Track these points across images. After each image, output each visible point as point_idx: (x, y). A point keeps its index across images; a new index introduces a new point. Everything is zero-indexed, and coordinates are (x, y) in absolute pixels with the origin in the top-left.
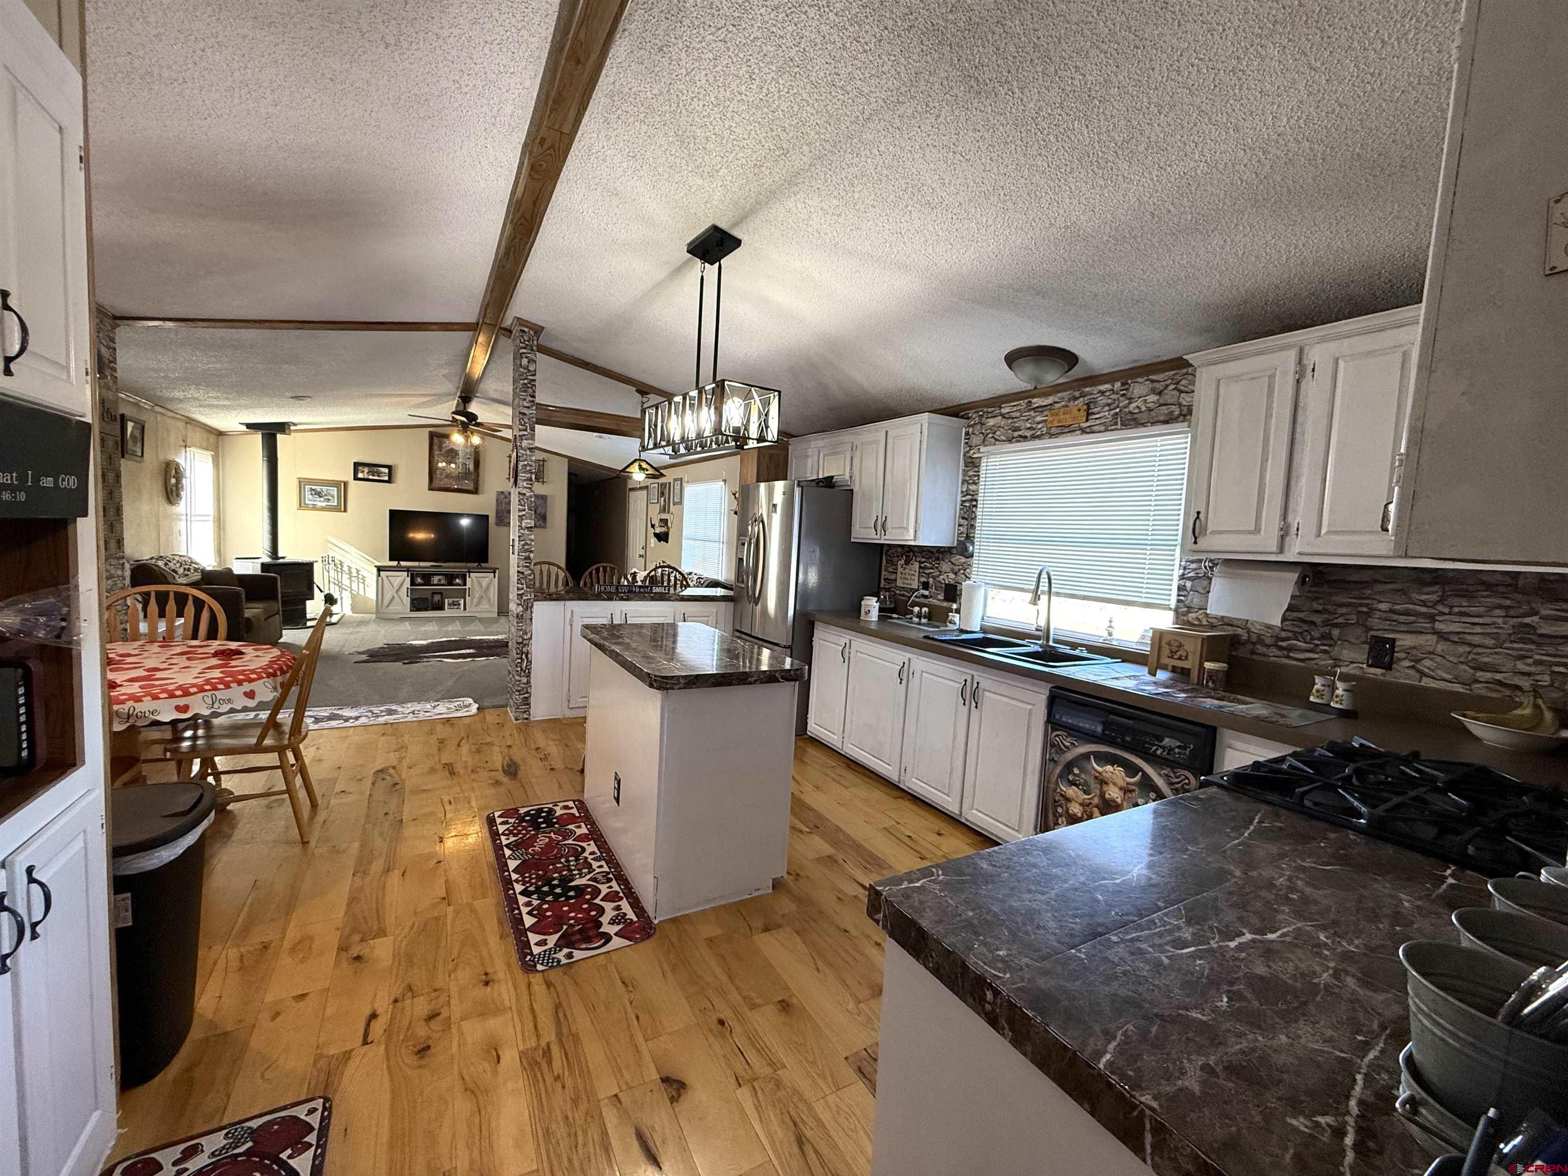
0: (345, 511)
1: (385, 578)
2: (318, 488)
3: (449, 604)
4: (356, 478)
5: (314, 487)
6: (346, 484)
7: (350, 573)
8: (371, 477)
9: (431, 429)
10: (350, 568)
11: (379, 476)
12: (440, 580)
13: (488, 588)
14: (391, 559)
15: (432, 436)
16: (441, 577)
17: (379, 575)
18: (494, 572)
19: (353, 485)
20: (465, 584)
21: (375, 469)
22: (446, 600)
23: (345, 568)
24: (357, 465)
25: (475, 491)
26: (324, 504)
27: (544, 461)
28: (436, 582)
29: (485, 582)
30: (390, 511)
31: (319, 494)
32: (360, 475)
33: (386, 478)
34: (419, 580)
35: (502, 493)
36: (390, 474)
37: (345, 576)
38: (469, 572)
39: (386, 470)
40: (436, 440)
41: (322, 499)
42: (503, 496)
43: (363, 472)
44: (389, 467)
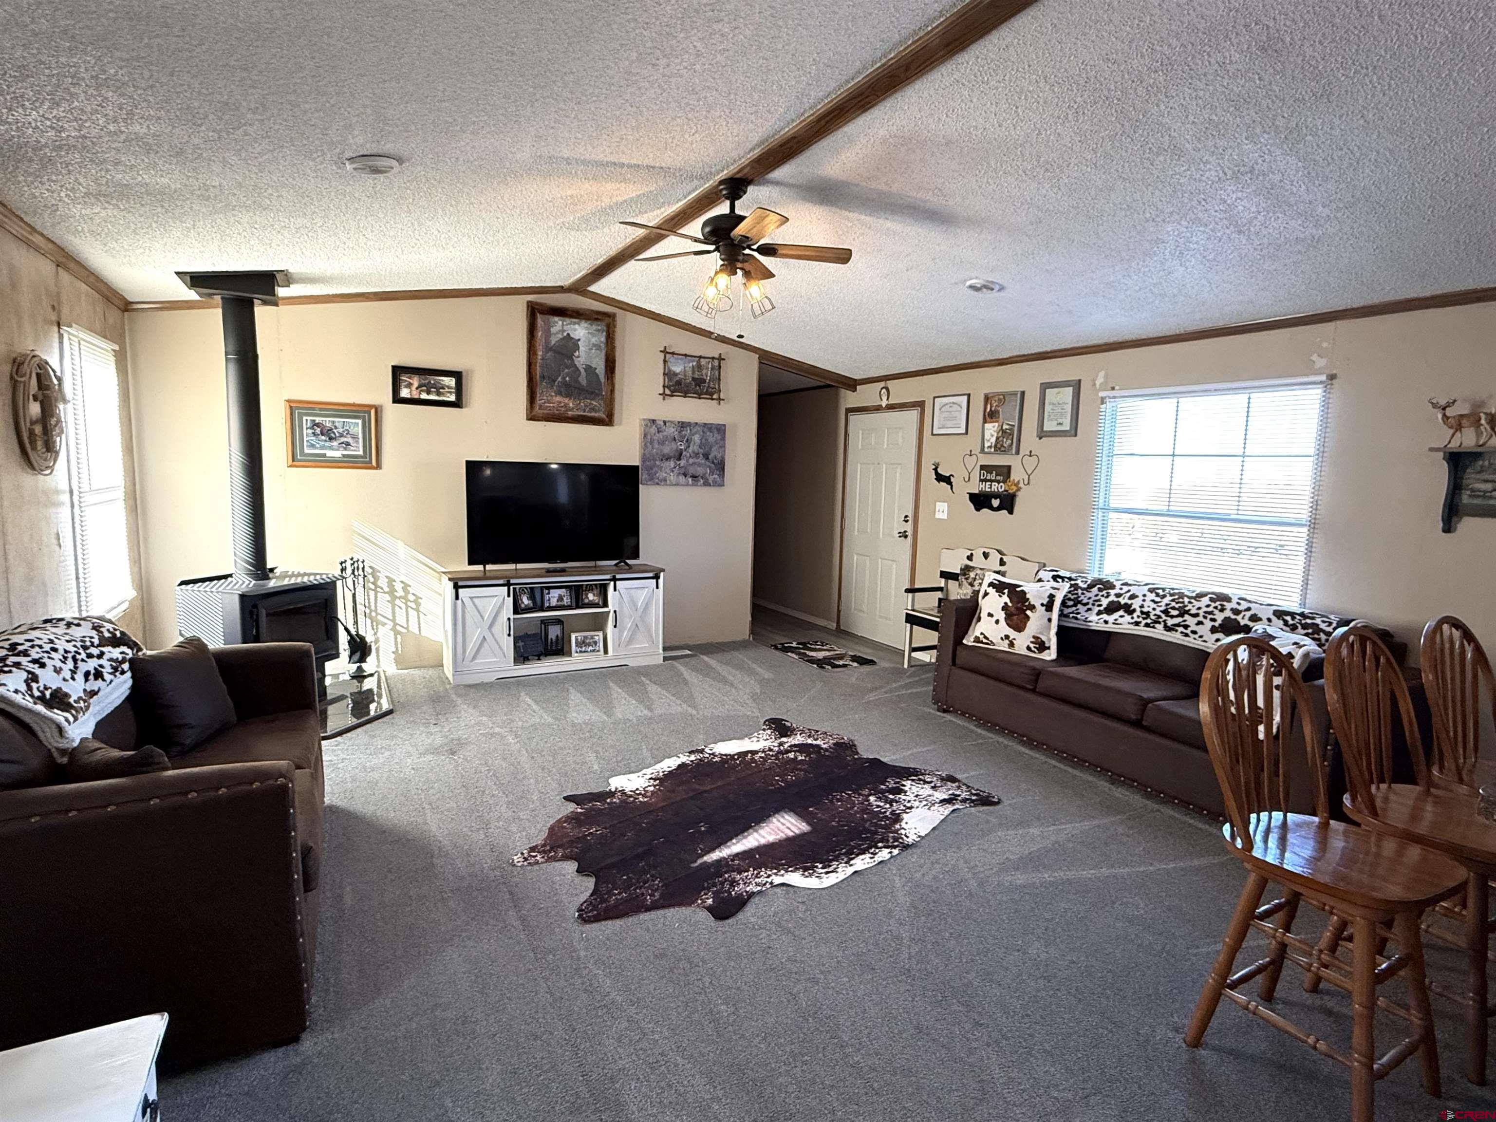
0: (379, 466)
1: (467, 601)
2: (327, 422)
3: (578, 644)
4: (397, 399)
5: (318, 420)
6: (378, 410)
7: (392, 591)
8: (424, 396)
9: (531, 298)
10: (391, 581)
11: (439, 394)
12: (560, 598)
13: (647, 606)
14: (471, 563)
15: (534, 311)
16: (562, 592)
17: (457, 598)
18: (657, 577)
19: (393, 413)
20: (605, 604)
21: (433, 379)
22: (573, 636)
23: (383, 582)
24: (398, 371)
25: (608, 420)
26: (338, 454)
27: (720, 359)
28: (554, 602)
29: (641, 597)
30: (467, 462)
31: (329, 434)
32: (405, 393)
33: (452, 398)
34: (526, 601)
35: (654, 421)
36: (459, 389)
37: (384, 598)
38: (614, 579)
39: (451, 382)
40: (540, 320)
41: (335, 444)
42: (653, 429)
43: (409, 385)
44: (458, 375)
